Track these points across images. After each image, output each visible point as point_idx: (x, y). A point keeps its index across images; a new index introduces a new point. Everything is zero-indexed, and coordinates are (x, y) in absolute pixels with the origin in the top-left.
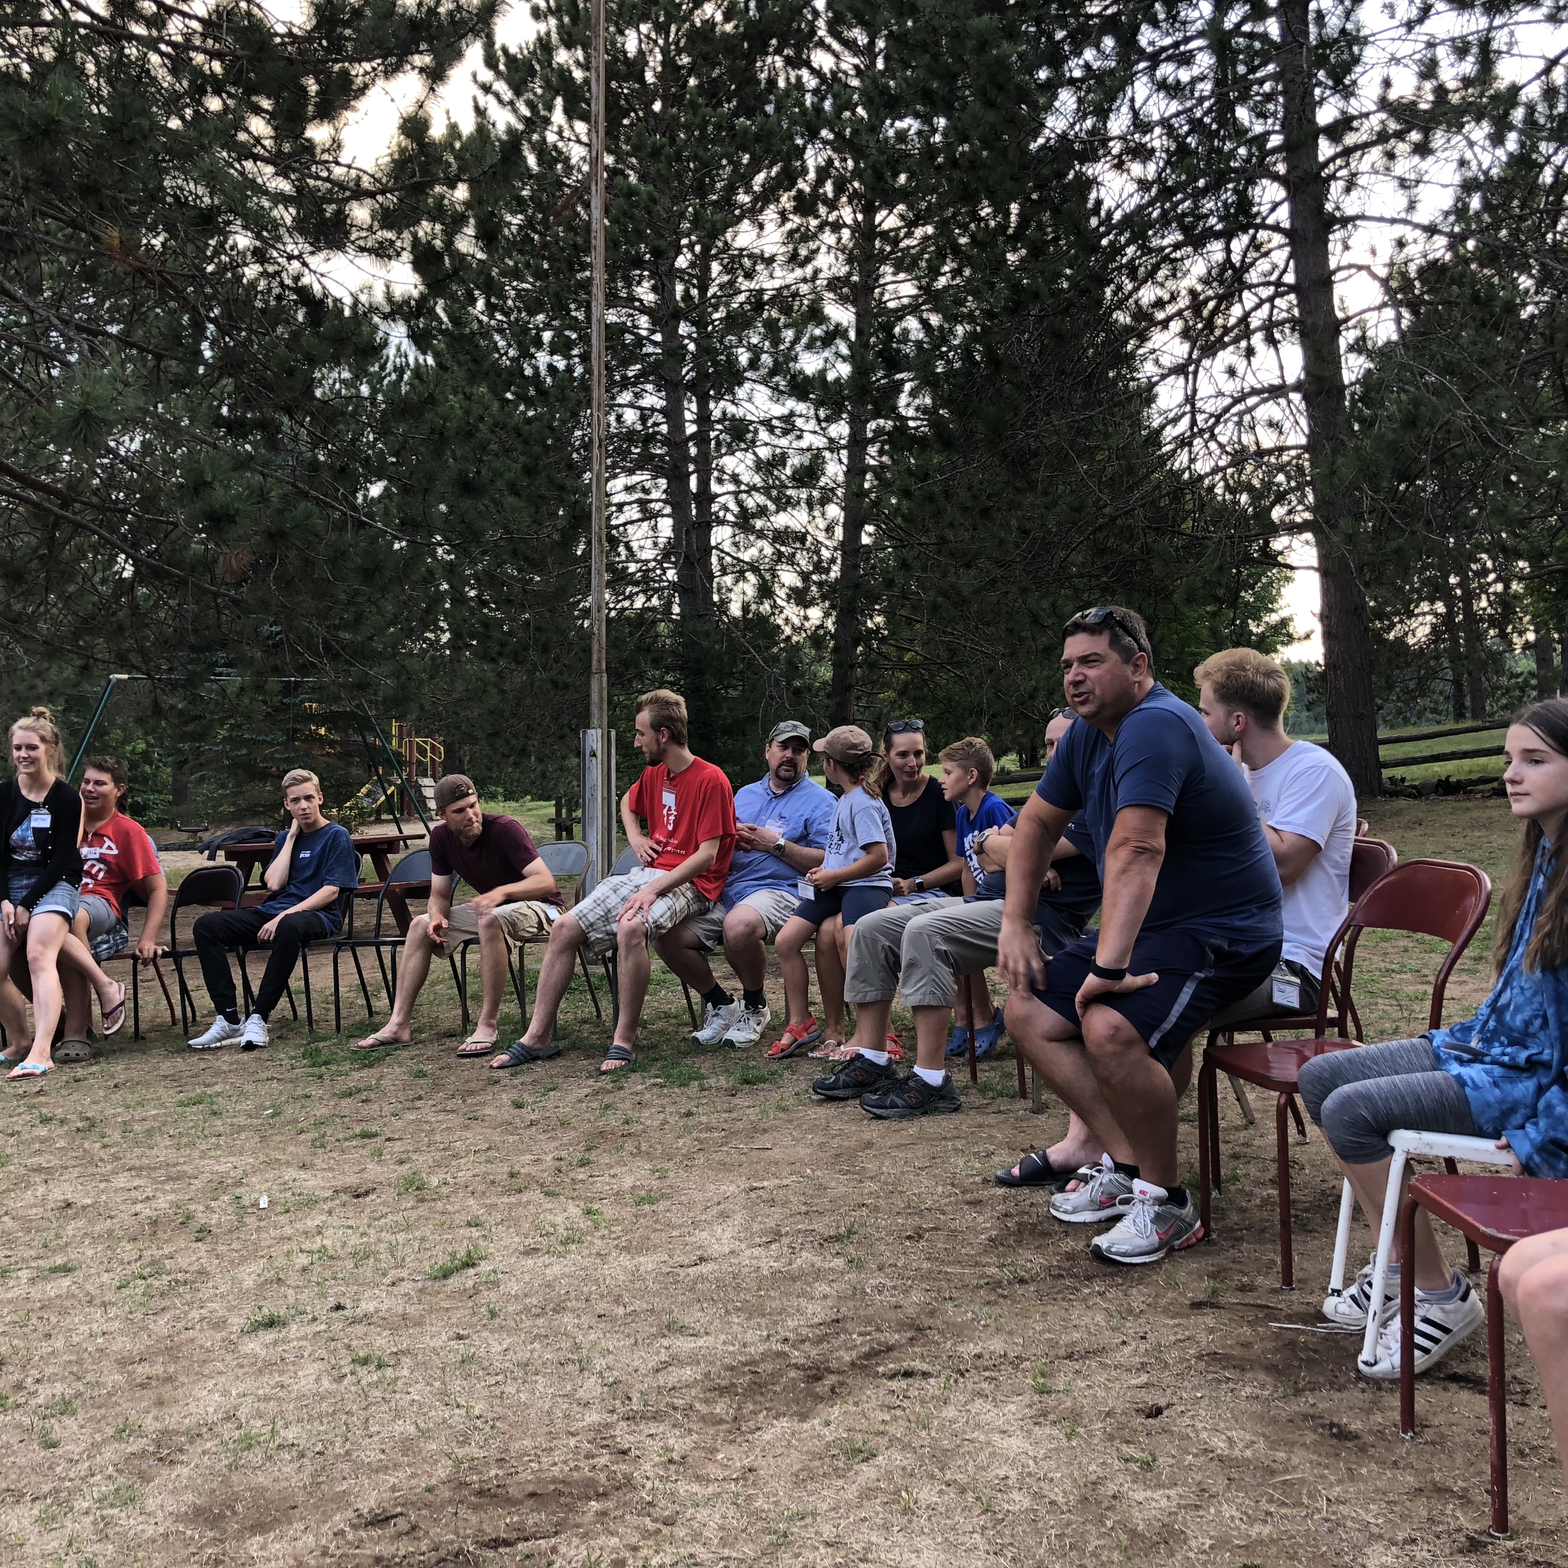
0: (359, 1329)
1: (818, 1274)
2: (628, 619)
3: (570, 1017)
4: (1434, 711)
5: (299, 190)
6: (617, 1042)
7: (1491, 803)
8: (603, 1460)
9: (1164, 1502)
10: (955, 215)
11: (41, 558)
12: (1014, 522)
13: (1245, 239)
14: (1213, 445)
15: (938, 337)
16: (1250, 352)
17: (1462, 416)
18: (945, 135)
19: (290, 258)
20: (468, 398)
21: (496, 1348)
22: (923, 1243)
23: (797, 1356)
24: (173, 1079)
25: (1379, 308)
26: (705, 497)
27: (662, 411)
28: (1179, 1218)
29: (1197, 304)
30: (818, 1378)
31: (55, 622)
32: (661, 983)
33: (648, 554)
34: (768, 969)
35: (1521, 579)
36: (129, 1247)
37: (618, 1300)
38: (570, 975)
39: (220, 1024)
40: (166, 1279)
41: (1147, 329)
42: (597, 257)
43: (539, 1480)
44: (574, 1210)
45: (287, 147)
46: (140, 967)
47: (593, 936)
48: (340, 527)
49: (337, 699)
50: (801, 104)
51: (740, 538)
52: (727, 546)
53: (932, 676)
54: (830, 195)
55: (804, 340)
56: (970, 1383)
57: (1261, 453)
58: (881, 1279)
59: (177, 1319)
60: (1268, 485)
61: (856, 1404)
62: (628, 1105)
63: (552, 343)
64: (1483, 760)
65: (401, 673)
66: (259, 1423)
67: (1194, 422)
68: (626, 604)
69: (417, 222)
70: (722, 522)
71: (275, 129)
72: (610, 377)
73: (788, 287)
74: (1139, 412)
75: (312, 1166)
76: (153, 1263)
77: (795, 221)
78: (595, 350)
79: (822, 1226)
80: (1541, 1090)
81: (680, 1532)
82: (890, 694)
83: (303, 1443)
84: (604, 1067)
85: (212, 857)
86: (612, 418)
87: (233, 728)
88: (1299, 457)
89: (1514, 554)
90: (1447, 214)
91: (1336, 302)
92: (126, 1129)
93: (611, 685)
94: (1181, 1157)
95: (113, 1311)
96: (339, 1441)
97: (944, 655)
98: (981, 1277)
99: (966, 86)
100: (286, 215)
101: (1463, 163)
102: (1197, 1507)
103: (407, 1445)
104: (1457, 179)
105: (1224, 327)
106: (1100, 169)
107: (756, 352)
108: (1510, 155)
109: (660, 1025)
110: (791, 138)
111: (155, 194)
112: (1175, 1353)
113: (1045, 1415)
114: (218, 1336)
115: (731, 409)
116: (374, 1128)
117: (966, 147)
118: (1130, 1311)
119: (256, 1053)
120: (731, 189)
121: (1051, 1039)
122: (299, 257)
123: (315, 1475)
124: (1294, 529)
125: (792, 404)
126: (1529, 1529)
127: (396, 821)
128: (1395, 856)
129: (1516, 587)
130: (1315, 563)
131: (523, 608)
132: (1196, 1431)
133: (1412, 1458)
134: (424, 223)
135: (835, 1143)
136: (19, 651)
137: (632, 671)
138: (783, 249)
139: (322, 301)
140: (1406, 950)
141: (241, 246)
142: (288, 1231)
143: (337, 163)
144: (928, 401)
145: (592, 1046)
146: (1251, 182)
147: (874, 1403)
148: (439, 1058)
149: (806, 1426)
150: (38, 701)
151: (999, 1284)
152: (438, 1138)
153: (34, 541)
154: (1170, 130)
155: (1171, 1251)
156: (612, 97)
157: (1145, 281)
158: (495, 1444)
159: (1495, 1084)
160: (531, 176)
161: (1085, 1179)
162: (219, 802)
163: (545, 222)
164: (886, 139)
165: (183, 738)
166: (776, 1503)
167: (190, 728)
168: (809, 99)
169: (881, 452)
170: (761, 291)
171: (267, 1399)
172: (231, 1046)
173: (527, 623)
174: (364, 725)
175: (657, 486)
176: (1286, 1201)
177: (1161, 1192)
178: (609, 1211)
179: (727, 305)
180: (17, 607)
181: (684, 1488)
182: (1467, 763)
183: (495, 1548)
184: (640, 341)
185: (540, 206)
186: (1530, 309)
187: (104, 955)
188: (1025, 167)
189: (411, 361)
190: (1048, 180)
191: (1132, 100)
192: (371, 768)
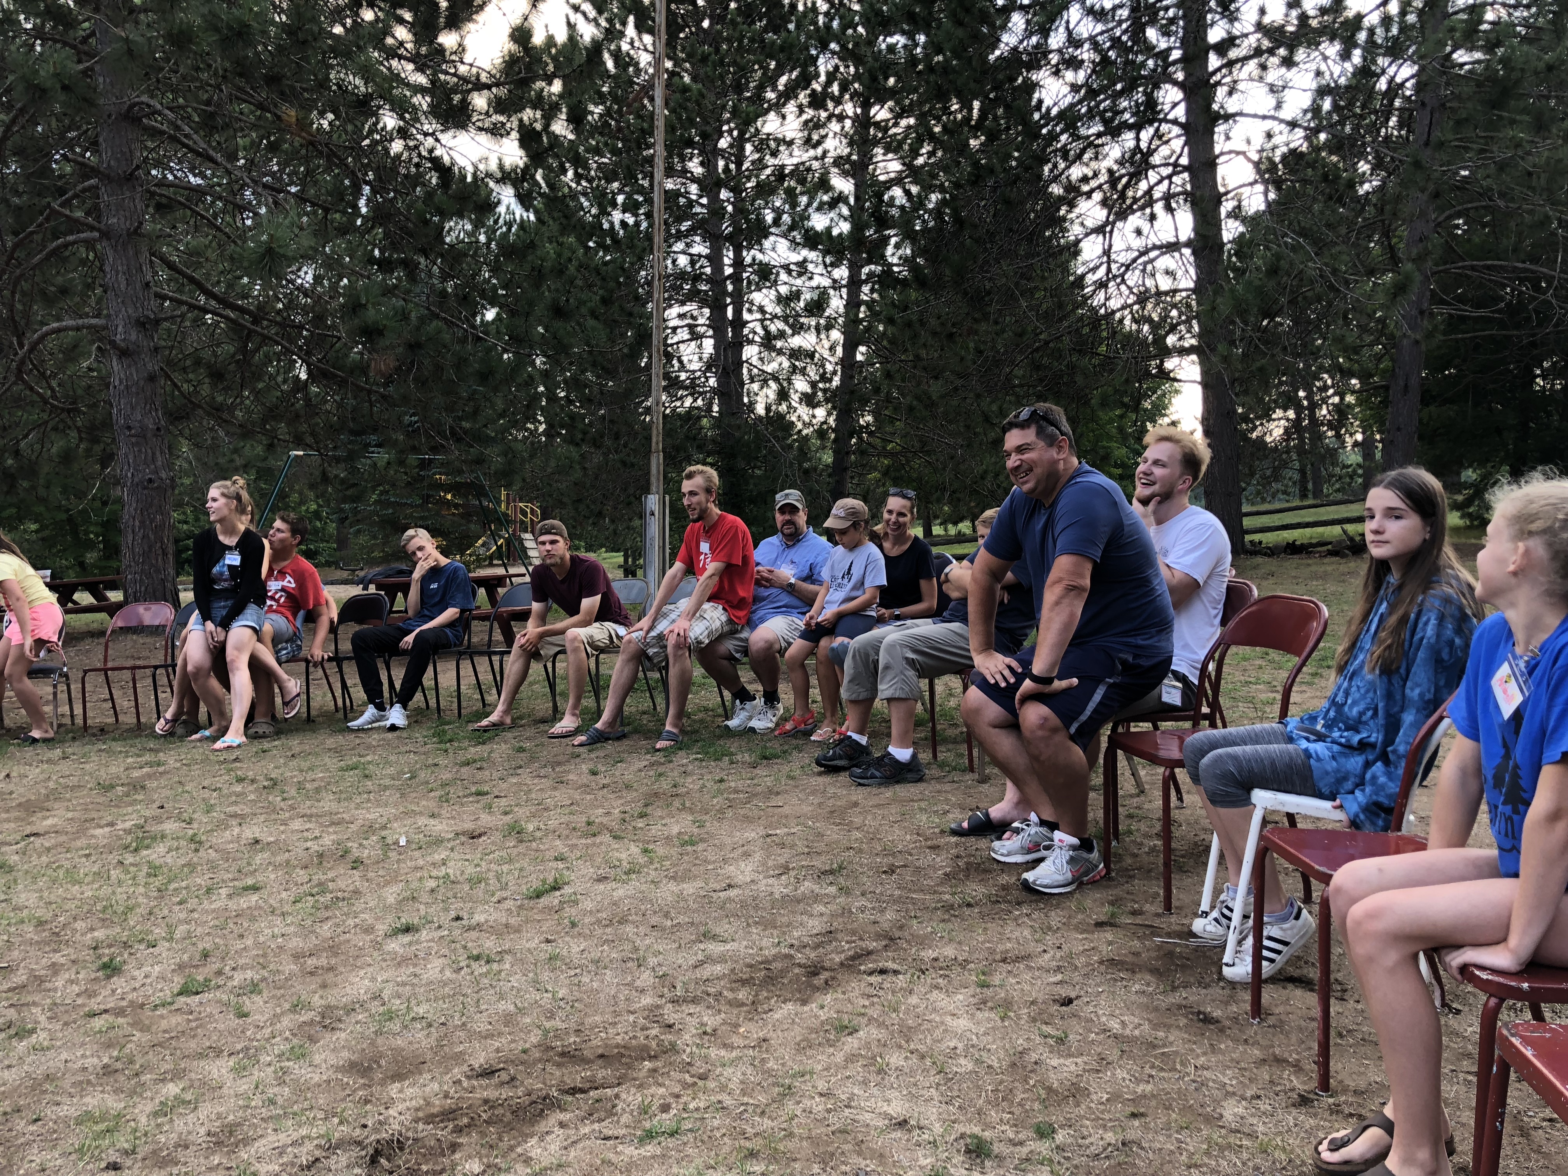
0: (474, 934)
1: (817, 898)
2: (679, 415)
3: (633, 709)
4: (1285, 493)
5: (433, 82)
6: (668, 727)
7: (1326, 560)
8: (654, 1032)
9: (1073, 1068)
10: (930, 110)
11: (238, 362)
12: (972, 345)
13: (1151, 130)
14: (1123, 288)
15: (918, 203)
16: (1153, 217)
17: (1313, 267)
18: (924, 48)
19: (426, 134)
20: (561, 244)
21: (575, 949)
22: (895, 876)
23: (799, 957)
24: (337, 751)
25: (1251, 184)
26: (739, 323)
27: (706, 257)
28: (1087, 860)
29: (1113, 180)
30: (816, 974)
31: (249, 411)
32: (702, 685)
33: (695, 366)
34: (782, 676)
35: (1353, 392)
36: (302, 872)
37: (667, 915)
38: (634, 679)
39: (371, 711)
40: (329, 896)
41: (1075, 198)
42: (659, 136)
43: (606, 1046)
44: (635, 849)
45: (424, 50)
46: (311, 669)
47: (651, 651)
48: (463, 341)
49: (460, 472)
50: (815, 23)
51: (765, 354)
52: (755, 361)
53: (908, 461)
54: (836, 93)
55: (815, 205)
56: (928, 979)
57: (1159, 293)
58: (863, 902)
59: (337, 925)
60: (1164, 318)
61: (844, 993)
62: (676, 773)
63: (624, 204)
64: (1320, 529)
65: (509, 452)
66: (398, 1002)
67: (1109, 270)
68: (678, 404)
69: (521, 109)
70: (751, 342)
71: (415, 35)
72: (668, 231)
73: (803, 163)
74: (1068, 262)
75: (439, 815)
76: (320, 884)
77: (809, 113)
78: (656, 209)
79: (821, 863)
80: (1368, 765)
81: (711, 1084)
82: (875, 475)
83: (430, 1016)
84: (658, 746)
85: (366, 588)
86: (669, 262)
87: (382, 493)
88: (1188, 297)
89: (1348, 374)
90: (1305, 112)
91: (1219, 180)
92: (300, 786)
93: (666, 465)
94: (1090, 816)
95: (289, 920)
96: (457, 1016)
97: (917, 445)
98: (939, 901)
99: (941, 11)
100: (423, 102)
101: (1319, 73)
102: (1098, 1071)
103: (508, 1019)
104: (1314, 86)
105: (1134, 198)
106: (1042, 76)
107: (779, 213)
108: (1355, 67)
109: (701, 715)
110: (807, 49)
111: (323, 83)
112: (1083, 959)
113: (984, 1003)
114: (368, 938)
115: (759, 256)
116: (486, 788)
117: (941, 58)
118: (1050, 928)
119: (398, 733)
120: (761, 88)
121: (995, 727)
122: (432, 134)
123: (440, 1039)
124: (1183, 352)
125: (805, 253)
126: (1345, 1090)
127: (505, 566)
128: (1256, 593)
129: (1350, 399)
130: (1199, 379)
131: (600, 406)
132: (1098, 1016)
133: (1259, 1037)
134: (528, 110)
135: (830, 803)
136: (221, 433)
137: (682, 455)
138: (800, 135)
139: (450, 169)
140: (1260, 667)
141: (389, 128)
142: (421, 862)
143: (462, 62)
144: (908, 251)
145: (650, 731)
146: (1157, 86)
147: (857, 992)
148: (535, 738)
149: (806, 1008)
150: (236, 471)
151: (952, 907)
152: (533, 796)
153: (232, 349)
154: (1096, 46)
155: (1081, 885)
156: (671, 16)
157: (1074, 162)
158: (574, 1019)
159: (1333, 758)
160: (609, 77)
161: (1017, 831)
162: (371, 550)
163: (620, 111)
164: (880, 51)
165: (345, 500)
166: (783, 1065)
167: (349, 492)
168: (821, 19)
169: (872, 290)
170: (783, 166)
171: (404, 984)
172: (379, 728)
173: (603, 416)
174: (481, 492)
175: (702, 315)
176: (1168, 849)
177: (1075, 841)
178: (661, 851)
179: (757, 176)
180: (220, 399)
181: (714, 1053)
182: (1308, 531)
183: (573, 1094)
184: (691, 204)
185: (616, 99)
186: (1367, 187)
187: (284, 658)
188: (985, 72)
189: (518, 218)
190: (1002, 83)
191: (1068, 22)
192: (485, 525)
